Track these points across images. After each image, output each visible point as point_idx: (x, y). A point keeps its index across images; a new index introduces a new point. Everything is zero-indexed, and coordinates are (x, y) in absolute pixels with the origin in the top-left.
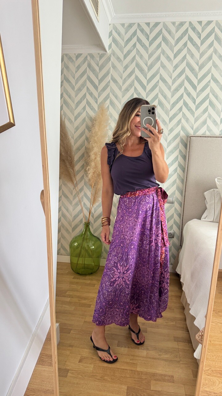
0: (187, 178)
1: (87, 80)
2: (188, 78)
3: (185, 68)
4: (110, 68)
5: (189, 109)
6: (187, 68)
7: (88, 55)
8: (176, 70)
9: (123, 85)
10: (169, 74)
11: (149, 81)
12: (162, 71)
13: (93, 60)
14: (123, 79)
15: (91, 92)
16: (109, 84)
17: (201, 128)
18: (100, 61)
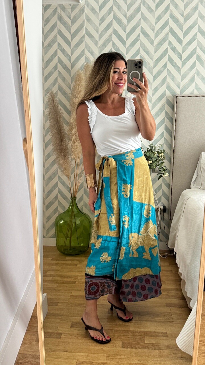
0: (176, 142)
1: (58, 35)
2: (172, 31)
3: (168, 19)
4: (84, 21)
5: (175, 66)
6: (170, 19)
7: (58, 7)
8: (158, 22)
9: (99, 40)
10: (151, 26)
11: (129, 35)
12: (143, 23)
13: (64, 12)
14: (99, 33)
15: (63, 48)
16: (83, 39)
17: (189, 87)
18: (72, 12)
